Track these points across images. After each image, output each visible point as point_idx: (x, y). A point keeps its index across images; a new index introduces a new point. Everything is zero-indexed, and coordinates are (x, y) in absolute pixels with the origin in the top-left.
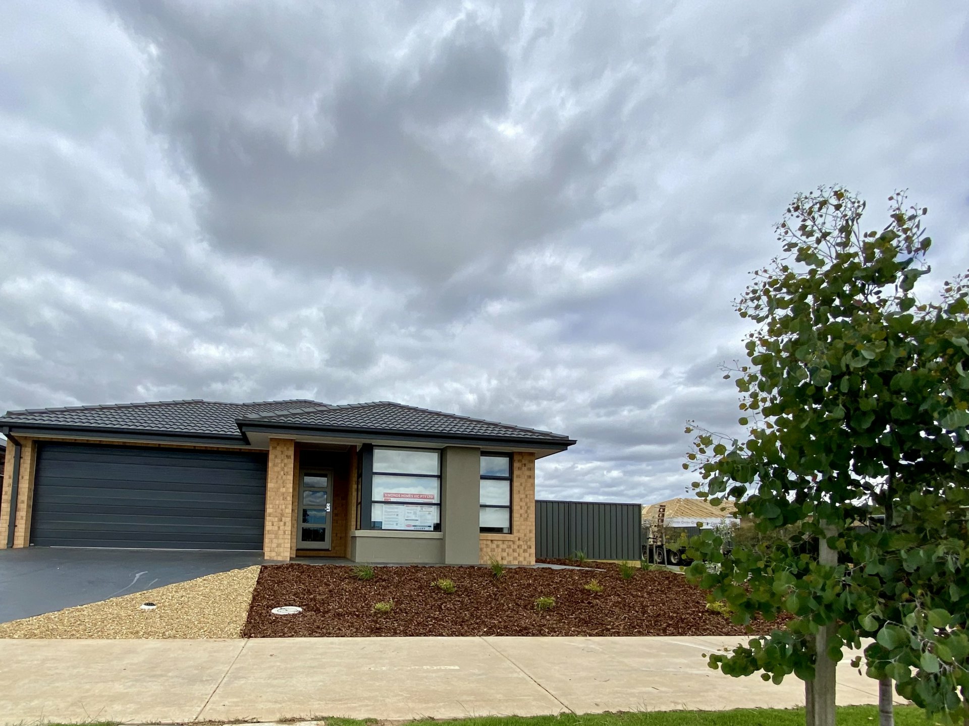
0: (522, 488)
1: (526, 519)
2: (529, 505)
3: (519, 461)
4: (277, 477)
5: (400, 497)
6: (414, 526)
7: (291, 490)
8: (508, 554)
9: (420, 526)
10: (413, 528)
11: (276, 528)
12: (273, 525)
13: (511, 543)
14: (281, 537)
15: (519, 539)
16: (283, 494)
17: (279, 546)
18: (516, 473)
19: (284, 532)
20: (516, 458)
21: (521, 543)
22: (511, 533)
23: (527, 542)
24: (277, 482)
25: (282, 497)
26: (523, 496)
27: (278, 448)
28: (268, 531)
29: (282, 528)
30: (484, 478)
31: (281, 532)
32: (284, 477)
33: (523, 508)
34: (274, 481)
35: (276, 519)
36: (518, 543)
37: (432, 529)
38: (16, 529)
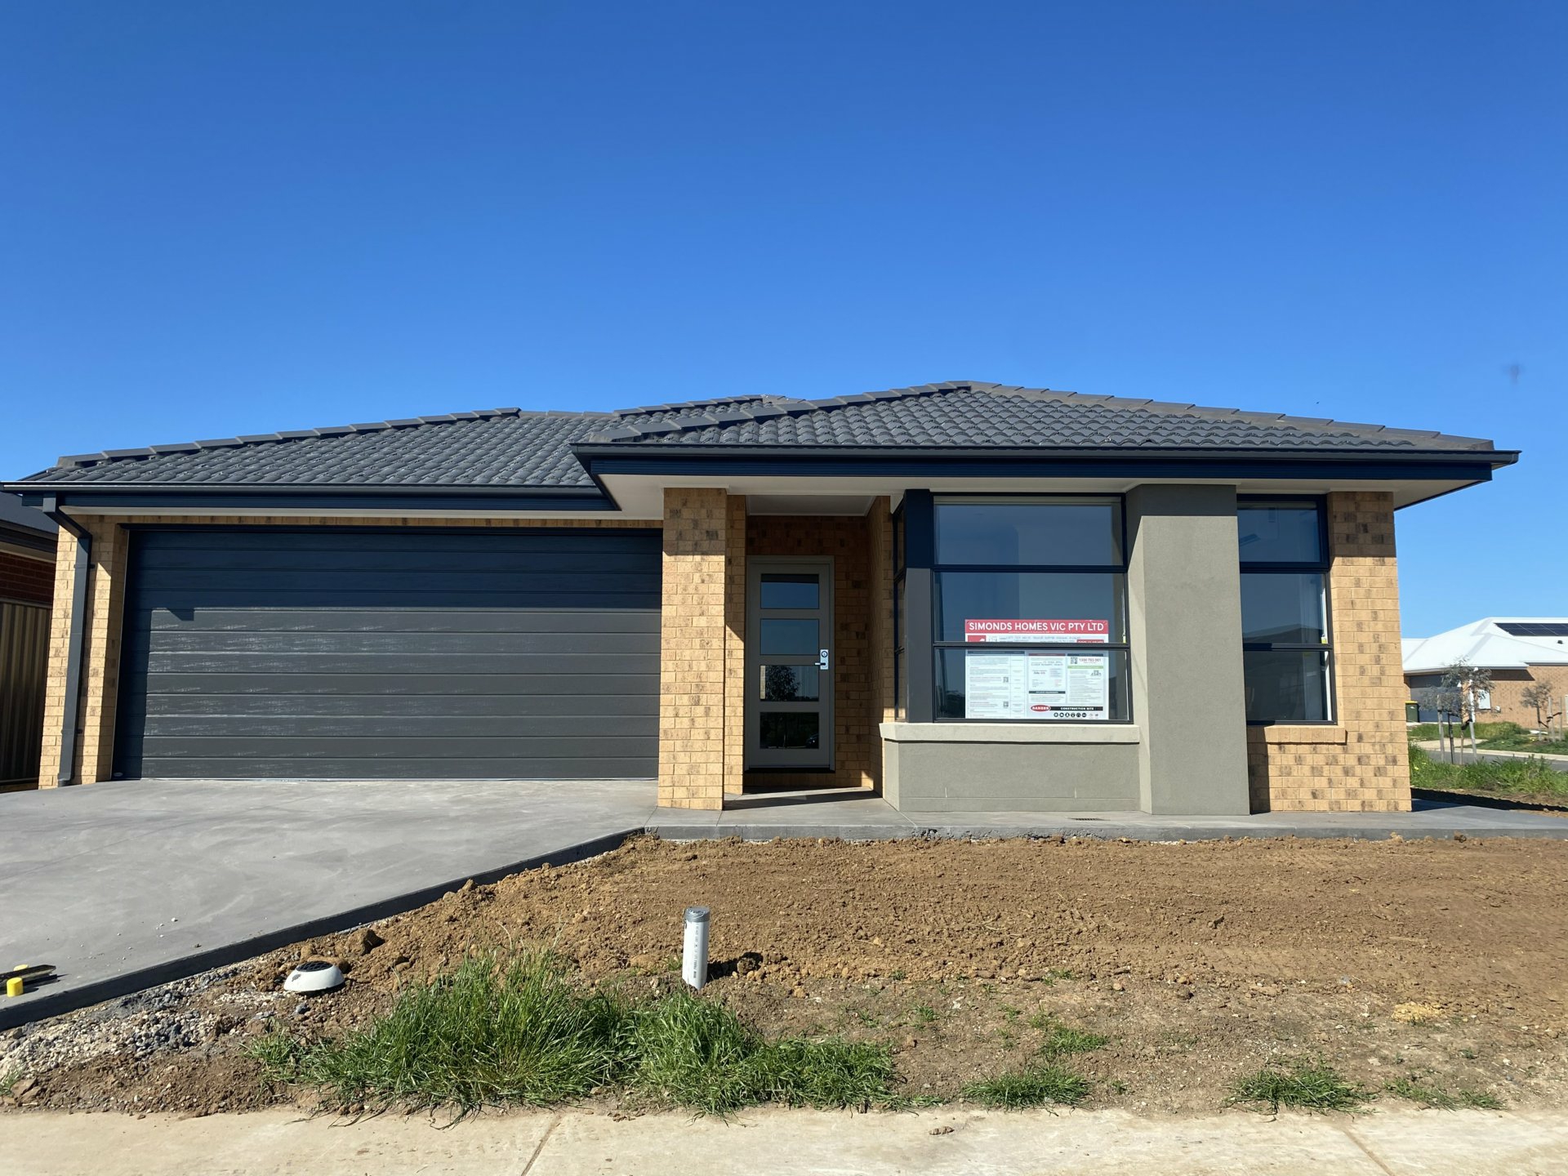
1: (1377, 681)
3: (1348, 517)
5: (1012, 632)
6: (1053, 708)
8: (1330, 781)
9: (1070, 708)
10: (1050, 715)
13: (1337, 749)
14: (698, 746)
15: (1360, 739)
17: (693, 770)
18: (1340, 550)
20: (1343, 510)
21: (1366, 748)
23: (1384, 746)
26: (1365, 616)
27: (687, 514)
28: (665, 731)
29: (700, 722)
31: (698, 734)
33: (1367, 649)
36: (1355, 749)
37: (1104, 715)
38: (80, 738)
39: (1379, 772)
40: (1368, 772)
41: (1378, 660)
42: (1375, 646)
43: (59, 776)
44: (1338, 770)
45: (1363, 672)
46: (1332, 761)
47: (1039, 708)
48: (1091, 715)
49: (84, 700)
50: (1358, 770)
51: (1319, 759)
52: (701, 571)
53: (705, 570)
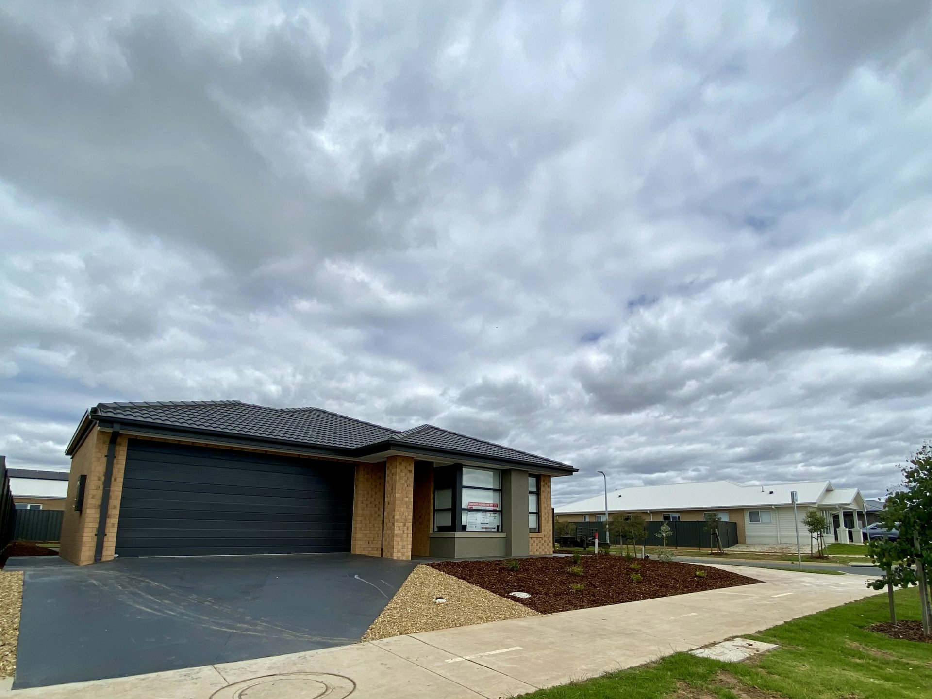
1: (548, 523)
2: (548, 512)
3: (544, 481)
4: (402, 488)
5: (479, 506)
6: (485, 528)
7: (412, 500)
8: (540, 547)
9: (489, 528)
10: (484, 530)
11: (402, 532)
12: (399, 529)
13: (541, 539)
14: (405, 539)
15: (545, 536)
16: (406, 503)
17: (403, 547)
18: (542, 489)
19: (407, 535)
20: (542, 478)
21: (546, 539)
22: (539, 532)
23: (548, 538)
24: (402, 492)
25: (405, 506)
26: (546, 505)
27: (403, 464)
28: (396, 535)
29: (405, 532)
31: (405, 536)
32: (407, 488)
34: (400, 492)
35: (402, 524)
36: (544, 539)
37: (496, 530)
38: (106, 539)
40: (546, 544)
44: (541, 544)
45: (545, 521)
46: (540, 542)
47: (482, 528)
48: (493, 530)
49: (108, 520)
50: (544, 544)
51: (538, 542)
52: (407, 483)
53: (408, 482)
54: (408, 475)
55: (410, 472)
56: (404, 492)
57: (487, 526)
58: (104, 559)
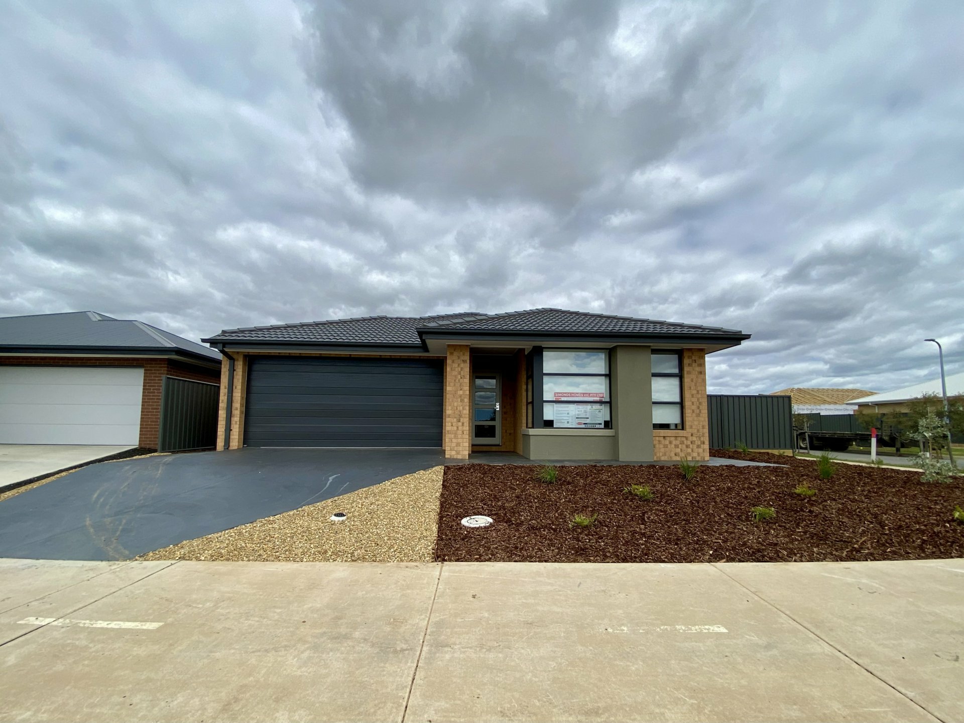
0: (693, 383)
1: (698, 415)
2: (700, 401)
3: (689, 357)
4: (455, 381)
5: (571, 396)
6: (584, 424)
7: (468, 392)
8: (681, 450)
9: (590, 424)
10: (583, 426)
11: (455, 428)
12: (452, 426)
13: (684, 439)
14: (460, 436)
15: (692, 435)
16: (461, 396)
17: (458, 444)
18: (686, 369)
19: (463, 432)
20: (686, 354)
21: (694, 439)
22: (683, 429)
23: (700, 438)
24: (455, 385)
25: (459, 400)
26: (694, 392)
27: (456, 354)
28: (448, 431)
29: (460, 428)
30: (655, 375)
31: (460, 432)
32: (461, 380)
33: (695, 404)
34: (452, 384)
35: (455, 420)
36: (690, 438)
37: (602, 426)
38: (231, 432)
39: (698, 447)
40: (695, 447)
41: (698, 408)
42: (698, 403)
43: (224, 446)
44: (684, 446)
45: (693, 411)
46: (682, 443)
47: (579, 424)
48: (597, 426)
49: (232, 419)
50: (691, 446)
51: (678, 442)
52: (460, 374)
53: (462, 374)
54: (462, 365)
55: (464, 361)
56: (458, 385)
57: (588, 421)
58: (231, 448)
